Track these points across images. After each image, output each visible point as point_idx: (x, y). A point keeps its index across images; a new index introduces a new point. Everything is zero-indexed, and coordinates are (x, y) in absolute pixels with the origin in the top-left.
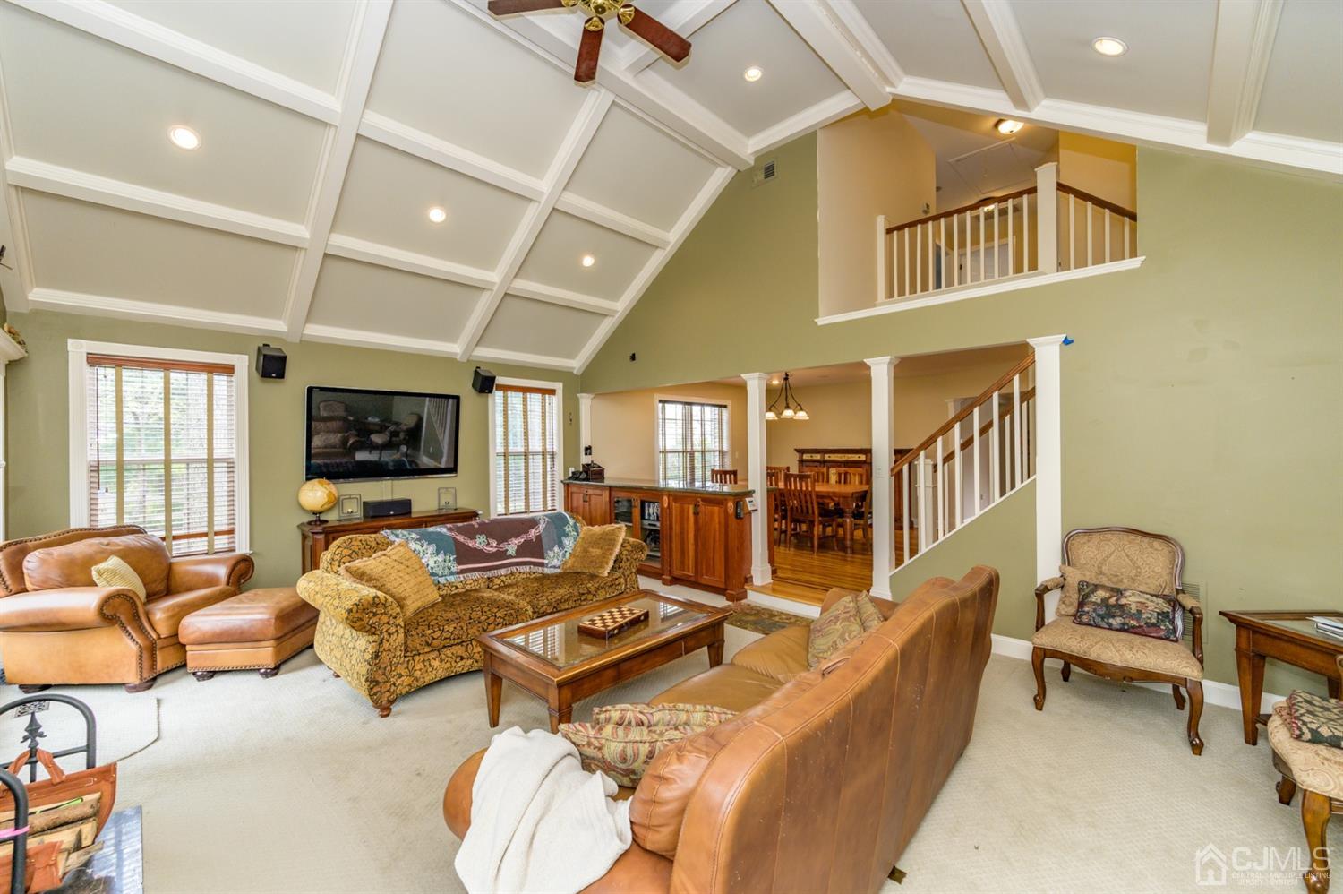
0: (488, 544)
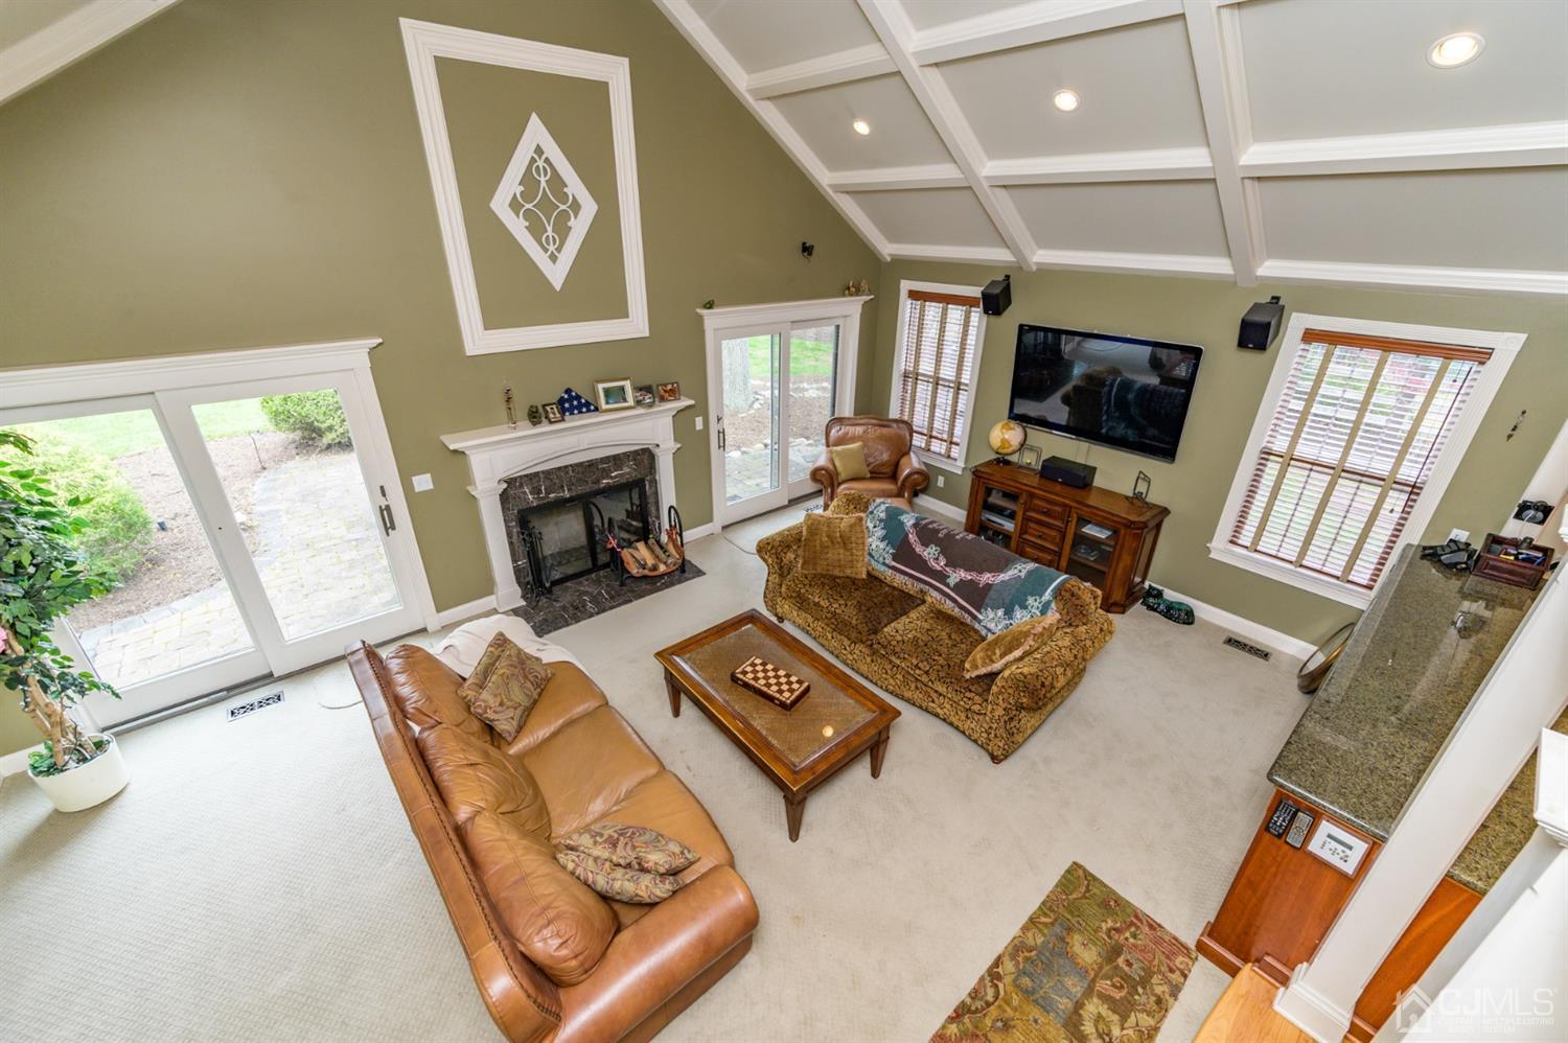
0: (937, 559)
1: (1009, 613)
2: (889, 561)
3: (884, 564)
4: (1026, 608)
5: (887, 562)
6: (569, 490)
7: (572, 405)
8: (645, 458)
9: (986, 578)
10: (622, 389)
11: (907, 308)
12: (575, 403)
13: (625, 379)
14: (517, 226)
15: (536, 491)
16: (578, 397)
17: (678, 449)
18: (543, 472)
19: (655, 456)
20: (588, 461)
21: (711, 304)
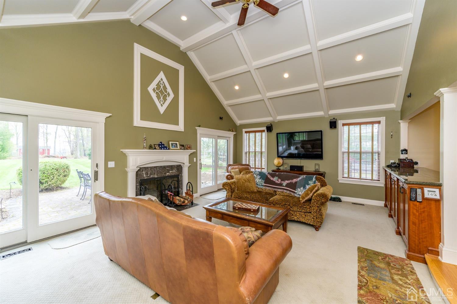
0: (278, 180)
1: (304, 187)
2: (264, 184)
3: (262, 185)
4: (309, 184)
5: (263, 185)
6: (157, 175)
7: (162, 146)
8: (179, 168)
9: (294, 180)
10: (176, 144)
11: (245, 136)
12: (163, 146)
13: (178, 141)
14: (154, 95)
15: (147, 174)
17: (190, 166)
18: (150, 167)
19: (182, 167)
20: (164, 166)
21: (199, 126)
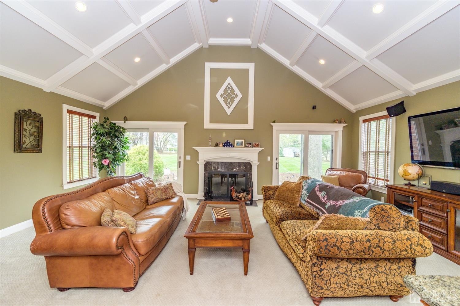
0: (324, 197)
2: (307, 199)
6: (224, 169)
8: (248, 166)
9: (340, 203)
10: (242, 142)
11: (363, 127)
13: (244, 139)
15: (215, 167)
16: (229, 143)
17: (259, 164)
18: (217, 162)
19: (252, 166)
20: (230, 162)
21: (274, 122)
